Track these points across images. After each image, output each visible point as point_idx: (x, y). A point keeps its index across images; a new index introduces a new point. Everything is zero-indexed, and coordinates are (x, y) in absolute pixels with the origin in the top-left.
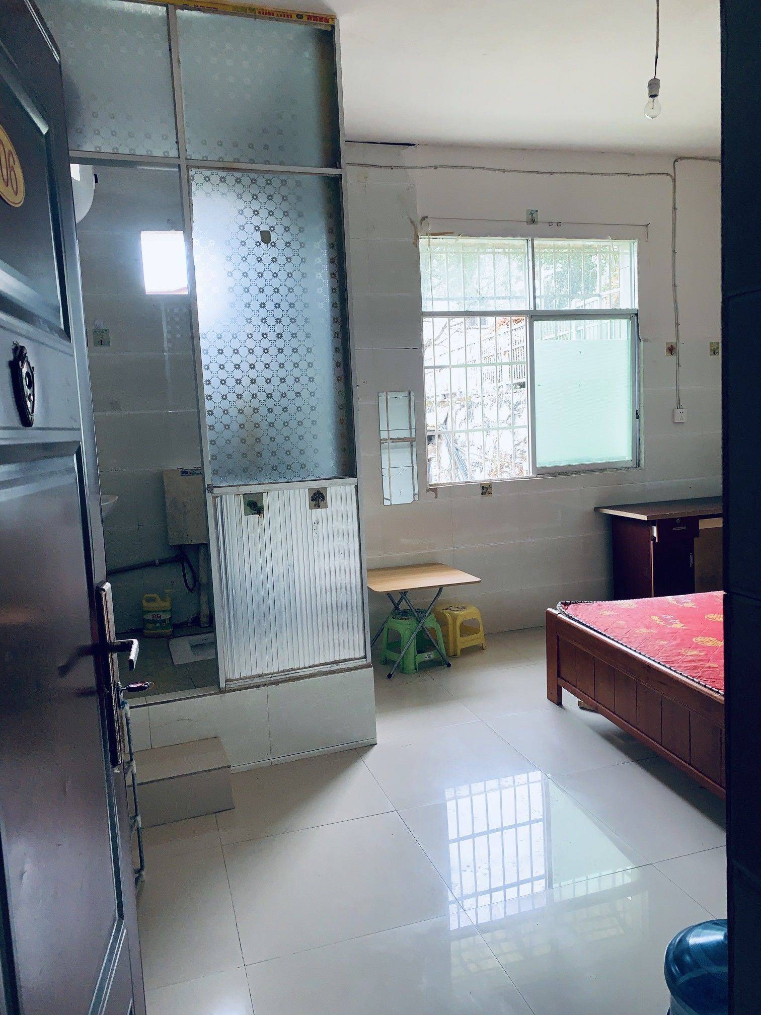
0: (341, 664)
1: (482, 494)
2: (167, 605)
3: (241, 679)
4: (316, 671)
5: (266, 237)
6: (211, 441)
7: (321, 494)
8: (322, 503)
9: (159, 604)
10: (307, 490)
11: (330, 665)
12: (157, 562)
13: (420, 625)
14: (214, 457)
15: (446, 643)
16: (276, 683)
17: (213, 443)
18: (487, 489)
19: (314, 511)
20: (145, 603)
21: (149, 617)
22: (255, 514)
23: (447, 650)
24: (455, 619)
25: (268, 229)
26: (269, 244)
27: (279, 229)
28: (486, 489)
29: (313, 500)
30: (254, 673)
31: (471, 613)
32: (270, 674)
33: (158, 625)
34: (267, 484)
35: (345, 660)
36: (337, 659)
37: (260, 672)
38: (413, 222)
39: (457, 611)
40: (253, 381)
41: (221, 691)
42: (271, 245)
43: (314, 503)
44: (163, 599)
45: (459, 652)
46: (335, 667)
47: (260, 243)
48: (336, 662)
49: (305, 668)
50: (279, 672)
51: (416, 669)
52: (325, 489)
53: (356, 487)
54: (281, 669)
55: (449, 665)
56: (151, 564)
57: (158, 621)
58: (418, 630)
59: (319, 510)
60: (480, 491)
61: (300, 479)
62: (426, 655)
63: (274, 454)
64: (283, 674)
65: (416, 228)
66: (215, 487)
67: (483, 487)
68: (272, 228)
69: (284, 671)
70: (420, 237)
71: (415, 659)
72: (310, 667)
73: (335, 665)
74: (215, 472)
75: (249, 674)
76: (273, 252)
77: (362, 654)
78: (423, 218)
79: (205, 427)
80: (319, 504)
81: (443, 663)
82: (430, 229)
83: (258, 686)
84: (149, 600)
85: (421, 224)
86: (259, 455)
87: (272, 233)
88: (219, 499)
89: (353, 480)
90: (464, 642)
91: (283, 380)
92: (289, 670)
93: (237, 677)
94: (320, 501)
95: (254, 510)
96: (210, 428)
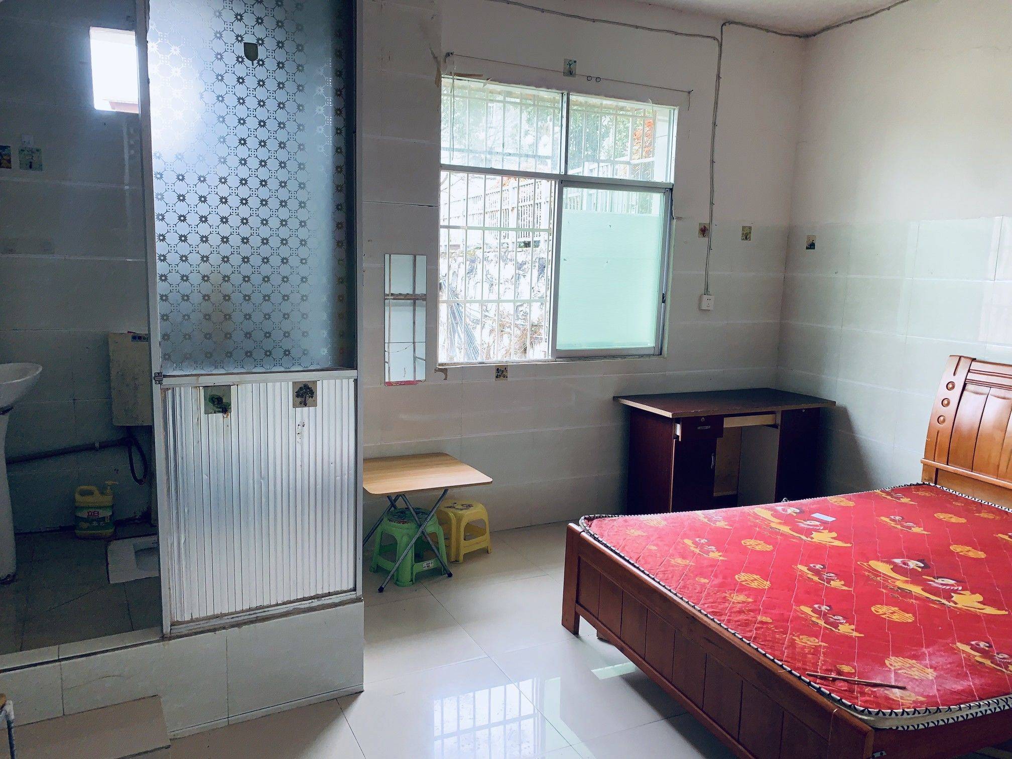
0: (323, 599)
1: (497, 377)
2: (108, 500)
3: (192, 621)
4: (292, 608)
5: (251, 51)
6: (163, 316)
7: (309, 388)
8: (309, 400)
9: (97, 499)
10: (291, 384)
11: (310, 601)
12: (97, 445)
13: (420, 530)
14: (166, 337)
15: (448, 547)
16: (238, 625)
17: (165, 317)
18: (503, 371)
19: (298, 409)
20: (78, 497)
21: (84, 514)
22: (219, 412)
23: (448, 555)
24: (459, 520)
25: (255, 42)
26: (255, 62)
27: (270, 43)
28: (501, 372)
29: (298, 396)
30: (210, 613)
31: (477, 512)
32: (232, 614)
33: (95, 524)
34: (238, 374)
35: (329, 594)
36: (320, 592)
37: (217, 612)
38: (435, 58)
39: (461, 510)
40: (225, 240)
41: (164, 638)
42: (258, 63)
43: (299, 400)
44: (102, 493)
45: (461, 558)
46: (316, 603)
47: (243, 59)
48: (317, 597)
49: (277, 605)
50: (243, 611)
51: (412, 581)
52: (315, 382)
53: (356, 381)
54: (246, 607)
55: (450, 575)
56: (90, 448)
57: (93, 520)
58: (417, 536)
59: (306, 409)
60: (494, 374)
61: (282, 369)
62: (425, 564)
63: (248, 335)
64: (248, 613)
65: (438, 63)
66: (165, 376)
67: (498, 369)
68: (261, 41)
69: (250, 610)
70: (442, 76)
71: (412, 568)
72: (284, 604)
73: (316, 600)
74: (166, 357)
75: (203, 615)
76: (261, 73)
77: (351, 586)
78: (448, 55)
79: (155, 297)
80: (305, 400)
81: (443, 572)
82: (455, 69)
83: (214, 630)
84: (84, 493)
85: (445, 62)
86: (228, 336)
87: (259, 48)
88: (170, 391)
89: (353, 373)
90: (467, 547)
91: (265, 241)
92: (257, 608)
93: (187, 618)
94: (307, 398)
95: (217, 408)
96: (161, 299)
